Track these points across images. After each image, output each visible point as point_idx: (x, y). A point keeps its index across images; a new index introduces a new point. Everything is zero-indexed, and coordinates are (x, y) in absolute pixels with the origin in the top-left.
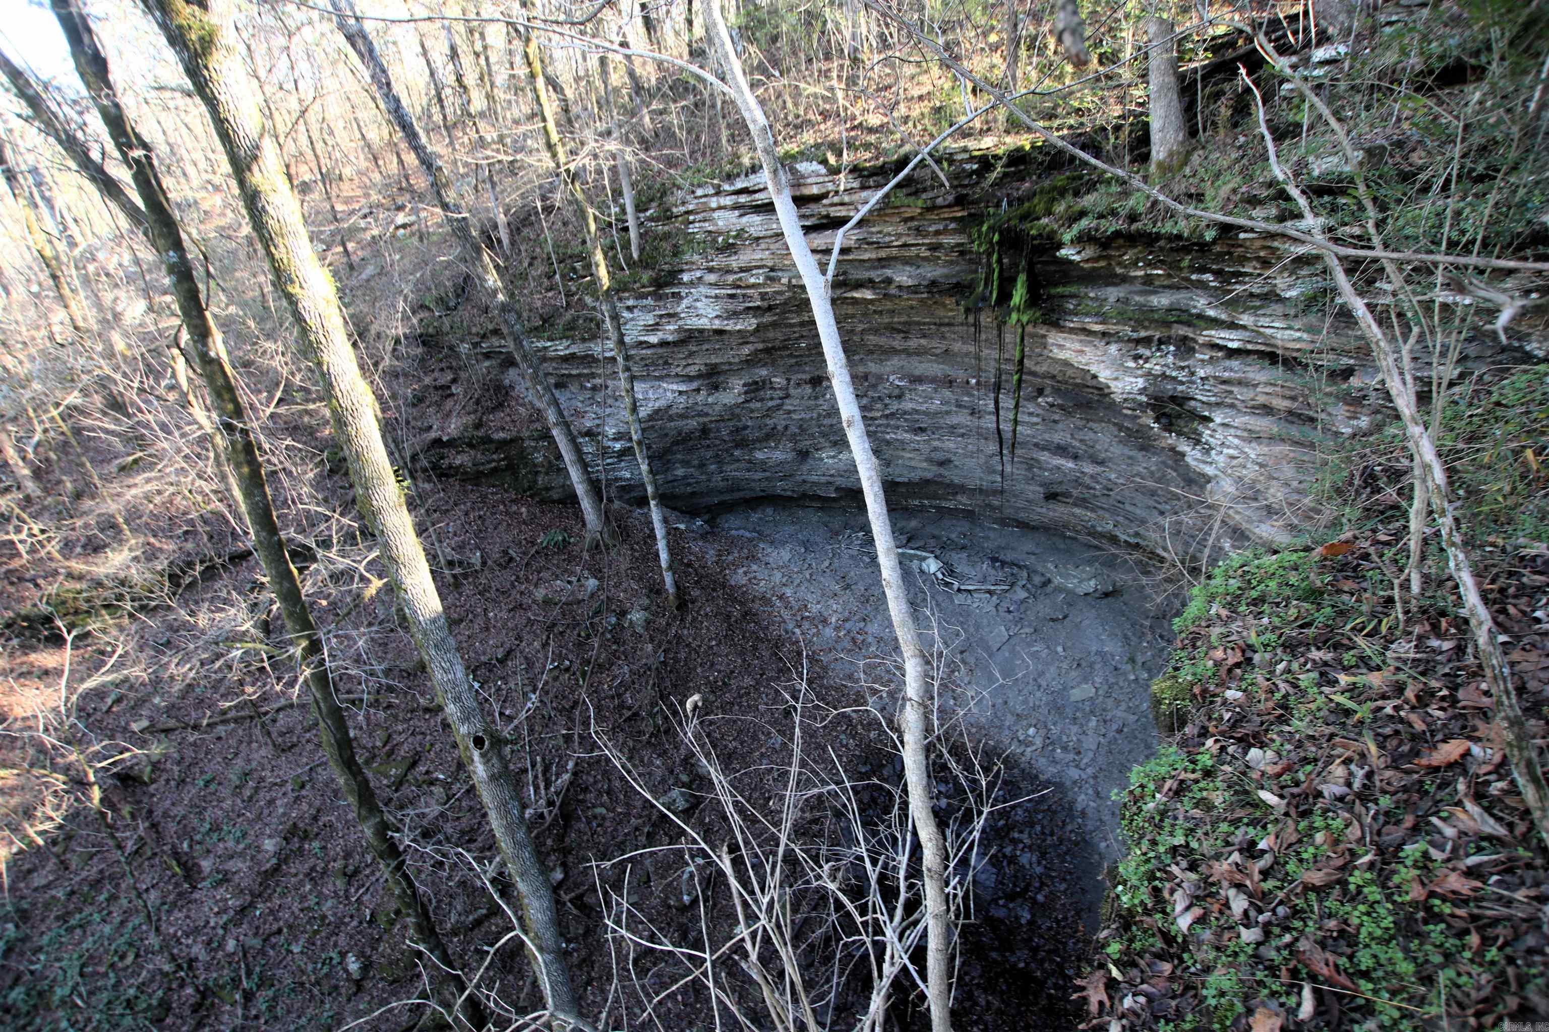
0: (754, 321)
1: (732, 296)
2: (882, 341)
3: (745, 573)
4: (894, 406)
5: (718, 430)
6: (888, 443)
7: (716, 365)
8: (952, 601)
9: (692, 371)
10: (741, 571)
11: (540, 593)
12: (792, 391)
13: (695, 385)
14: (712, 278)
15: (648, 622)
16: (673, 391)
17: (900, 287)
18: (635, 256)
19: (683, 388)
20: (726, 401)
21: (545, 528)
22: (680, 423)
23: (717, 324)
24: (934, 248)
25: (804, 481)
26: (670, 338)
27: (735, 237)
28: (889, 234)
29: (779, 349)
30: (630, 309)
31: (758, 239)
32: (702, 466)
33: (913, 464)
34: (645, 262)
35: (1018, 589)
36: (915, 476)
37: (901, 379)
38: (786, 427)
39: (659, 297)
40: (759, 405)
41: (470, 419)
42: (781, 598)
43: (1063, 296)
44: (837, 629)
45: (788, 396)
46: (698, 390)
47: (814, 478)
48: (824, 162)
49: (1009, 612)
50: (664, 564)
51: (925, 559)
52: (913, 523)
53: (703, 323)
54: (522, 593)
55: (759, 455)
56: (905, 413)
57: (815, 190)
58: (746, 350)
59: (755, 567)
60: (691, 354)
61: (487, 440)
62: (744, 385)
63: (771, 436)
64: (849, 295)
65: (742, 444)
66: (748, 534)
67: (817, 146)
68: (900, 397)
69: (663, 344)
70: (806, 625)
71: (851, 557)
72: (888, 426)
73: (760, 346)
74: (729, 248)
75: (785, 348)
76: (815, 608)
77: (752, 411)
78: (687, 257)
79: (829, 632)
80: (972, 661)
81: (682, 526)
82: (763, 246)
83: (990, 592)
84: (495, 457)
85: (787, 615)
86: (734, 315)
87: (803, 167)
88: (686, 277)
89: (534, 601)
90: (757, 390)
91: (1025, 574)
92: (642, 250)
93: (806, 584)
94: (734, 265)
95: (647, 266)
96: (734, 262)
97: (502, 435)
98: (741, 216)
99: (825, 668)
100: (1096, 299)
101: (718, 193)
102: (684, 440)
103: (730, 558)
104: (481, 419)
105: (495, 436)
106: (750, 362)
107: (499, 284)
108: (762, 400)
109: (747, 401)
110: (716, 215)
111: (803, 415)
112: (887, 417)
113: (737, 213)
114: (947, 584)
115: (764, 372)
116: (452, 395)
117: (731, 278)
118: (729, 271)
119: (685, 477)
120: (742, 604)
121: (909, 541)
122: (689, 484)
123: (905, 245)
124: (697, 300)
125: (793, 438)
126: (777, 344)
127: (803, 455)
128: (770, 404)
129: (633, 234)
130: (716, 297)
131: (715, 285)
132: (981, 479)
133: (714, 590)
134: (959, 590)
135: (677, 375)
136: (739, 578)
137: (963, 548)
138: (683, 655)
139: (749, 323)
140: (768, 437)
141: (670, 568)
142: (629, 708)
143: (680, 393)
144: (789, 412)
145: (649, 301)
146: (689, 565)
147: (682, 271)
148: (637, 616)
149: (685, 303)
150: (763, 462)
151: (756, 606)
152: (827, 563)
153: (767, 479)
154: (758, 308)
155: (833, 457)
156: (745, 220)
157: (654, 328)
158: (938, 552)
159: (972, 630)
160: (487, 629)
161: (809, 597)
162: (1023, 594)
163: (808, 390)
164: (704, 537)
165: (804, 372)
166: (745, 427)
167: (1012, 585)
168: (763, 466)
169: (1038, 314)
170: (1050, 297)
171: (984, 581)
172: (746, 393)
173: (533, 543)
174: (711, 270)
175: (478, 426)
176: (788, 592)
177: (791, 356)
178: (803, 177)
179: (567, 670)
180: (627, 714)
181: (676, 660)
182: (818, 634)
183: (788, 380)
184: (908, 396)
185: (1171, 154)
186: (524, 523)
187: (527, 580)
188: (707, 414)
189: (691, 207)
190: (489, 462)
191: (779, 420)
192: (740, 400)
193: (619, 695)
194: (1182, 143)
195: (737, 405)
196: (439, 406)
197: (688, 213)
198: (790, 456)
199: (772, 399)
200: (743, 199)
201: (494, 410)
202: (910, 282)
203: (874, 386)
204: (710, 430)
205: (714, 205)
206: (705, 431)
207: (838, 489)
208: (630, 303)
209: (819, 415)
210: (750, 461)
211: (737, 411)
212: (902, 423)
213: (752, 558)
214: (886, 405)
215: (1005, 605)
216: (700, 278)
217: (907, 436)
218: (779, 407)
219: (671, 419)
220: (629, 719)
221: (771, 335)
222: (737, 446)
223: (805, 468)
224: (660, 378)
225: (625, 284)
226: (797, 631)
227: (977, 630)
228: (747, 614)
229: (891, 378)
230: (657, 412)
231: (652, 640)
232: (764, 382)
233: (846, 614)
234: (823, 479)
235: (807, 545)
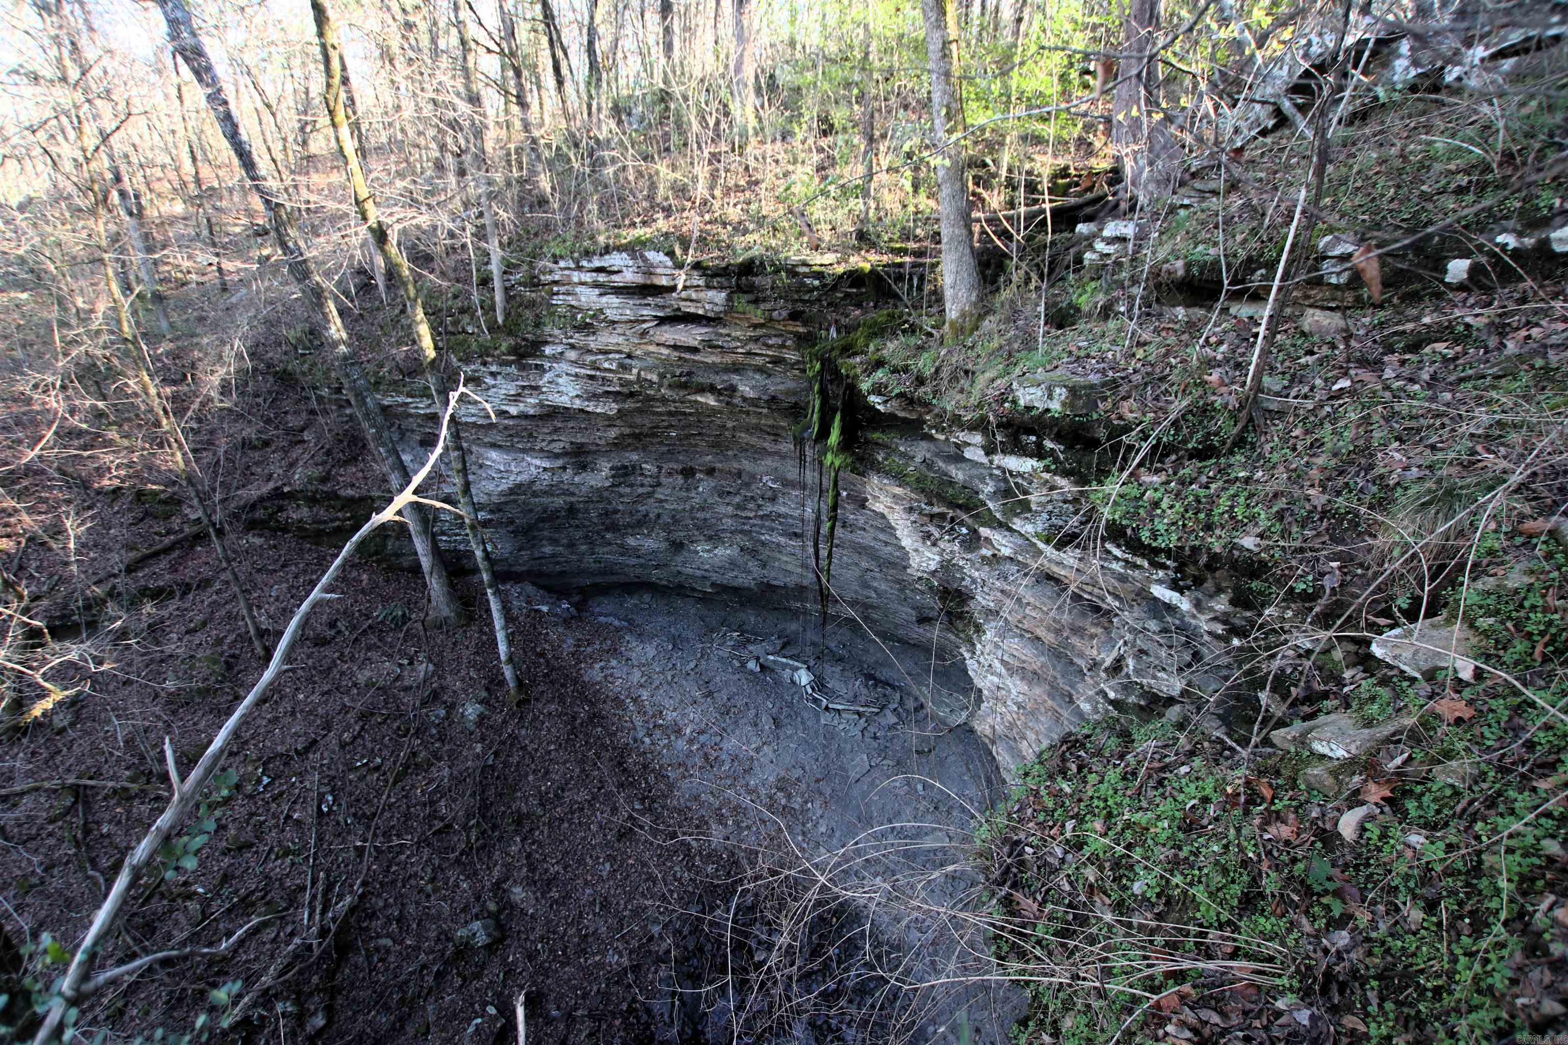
0: (614, 405)
1: (591, 377)
2: (753, 440)
3: (602, 669)
4: (768, 508)
5: (587, 511)
6: (763, 544)
7: (582, 444)
8: (818, 721)
9: (557, 447)
10: (597, 666)
11: (362, 677)
12: (663, 480)
13: (560, 463)
14: (572, 355)
15: (482, 718)
16: (537, 467)
17: (745, 399)
18: (500, 320)
19: (547, 464)
20: (593, 483)
21: (385, 600)
22: (545, 500)
23: (578, 404)
24: (777, 361)
25: (679, 572)
26: (532, 412)
27: (592, 317)
28: (737, 339)
29: (646, 436)
30: (493, 375)
31: (614, 322)
32: (571, 545)
33: (789, 567)
34: (510, 328)
35: (887, 712)
36: (791, 581)
37: (774, 481)
38: (659, 516)
39: (523, 368)
40: (628, 490)
41: (317, 472)
42: (635, 700)
43: (877, 444)
44: (691, 741)
45: (659, 484)
46: (564, 468)
47: (689, 571)
48: (671, 254)
49: (875, 738)
50: (503, 657)
51: (797, 669)
52: (793, 626)
53: (563, 401)
54: (342, 673)
55: (631, 541)
56: (780, 515)
57: (664, 281)
58: (613, 433)
59: (614, 663)
60: (556, 430)
61: (333, 496)
62: (611, 469)
63: (642, 523)
64: (693, 398)
65: (613, 527)
66: (617, 623)
67: (666, 235)
68: (773, 499)
69: (523, 416)
70: (658, 733)
71: (721, 659)
72: (762, 527)
73: (627, 431)
74: (586, 328)
75: (654, 435)
76: (670, 716)
77: (621, 496)
78: (547, 329)
79: (681, 744)
80: (828, 791)
81: (545, 609)
82: (619, 331)
83: (859, 714)
84: (340, 515)
85: (638, 721)
86: (594, 397)
87: (651, 255)
88: (548, 350)
89: (355, 685)
90: (626, 475)
91: (898, 695)
92: (507, 315)
93: (666, 687)
94: (593, 346)
95: (510, 333)
96: (593, 343)
97: (350, 492)
98: (601, 295)
99: (671, 786)
100: (903, 455)
101: (579, 268)
102: (549, 517)
103: (589, 649)
104: (329, 473)
105: (342, 493)
106: (618, 445)
107: (344, 336)
108: (631, 486)
109: (613, 485)
110: (578, 289)
111: (675, 506)
112: (762, 517)
113: (597, 291)
114: (815, 701)
115: (635, 457)
116: (304, 441)
117: (589, 358)
118: (589, 352)
119: (553, 556)
120: (592, 704)
121: (783, 647)
122: (558, 563)
123: (749, 353)
124: (558, 376)
125: (666, 528)
126: (645, 430)
127: (677, 546)
128: (640, 490)
129: (499, 297)
130: (576, 375)
131: (574, 363)
132: (856, 592)
133: (563, 685)
134: (827, 708)
135: (542, 450)
136: (594, 673)
137: (841, 660)
138: (515, 759)
139: (610, 408)
140: (640, 524)
141: (510, 660)
142: (442, 819)
143: (545, 469)
144: (661, 501)
145: (513, 369)
146: (542, 655)
147: (546, 343)
148: (471, 711)
149: (548, 376)
150: (636, 549)
151: (607, 707)
152: (692, 665)
153: (641, 565)
154: (618, 393)
155: (708, 551)
156: (604, 299)
157: (516, 398)
158: (812, 663)
159: (833, 755)
160: (293, 713)
161: (667, 703)
162: (892, 719)
163: (680, 480)
164: (566, 622)
165: (677, 461)
166: (616, 511)
167: (882, 708)
168: (635, 552)
169: (849, 460)
170: (867, 442)
171: (854, 700)
172: (613, 476)
173: (368, 617)
174: (573, 347)
175: (324, 480)
176: (645, 694)
177: (661, 443)
178: (652, 266)
179: (377, 768)
180: (438, 825)
181: (506, 764)
182: (668, 746)
183: (660, 468)
184: (781, 500)
185: (963, 315)
186: (363, 591)
187: (352, 659)
188: (573, 494)
189: (557, 278)
190: (332, 521)
191: (650, 507)
192: (607, 484)
193: (432, 803)
194: (975, 304)
195: (607, 489)
196: (286, 452)
197: (556, 283)
198: (664, 545)
199: (642, 485)
200: (602, 278)
201: (346, 463)
202: (752, 394)
203: (747, 485)
204: (578, 511)
205: (576, 280)
206: (572, 510)
207: (713, 585)
208: (494, 368)
209: (692, 508)
210: (622, 546)
211: (606, 494)
212: (776, 525)
213: (614, 651)
214: (759, 506)
215: (872, 729)
216: (562, 353)
217: (782, 540)
218: (650, 495)
219: (535, 494)
220: (439, 832)
221: (638, 421)
222: (607, 529)
223: (679, 559)
224: (524, 451)
225: (487, 348)
226: (647, 740)
227: (838, 756)
228: (595, 718)
229: (765, 479)
230: (519, 486)
231: (483, 739)
232: (634, 467)
233: (703, 726)
234: (699, 573)
235: (677, 642)
